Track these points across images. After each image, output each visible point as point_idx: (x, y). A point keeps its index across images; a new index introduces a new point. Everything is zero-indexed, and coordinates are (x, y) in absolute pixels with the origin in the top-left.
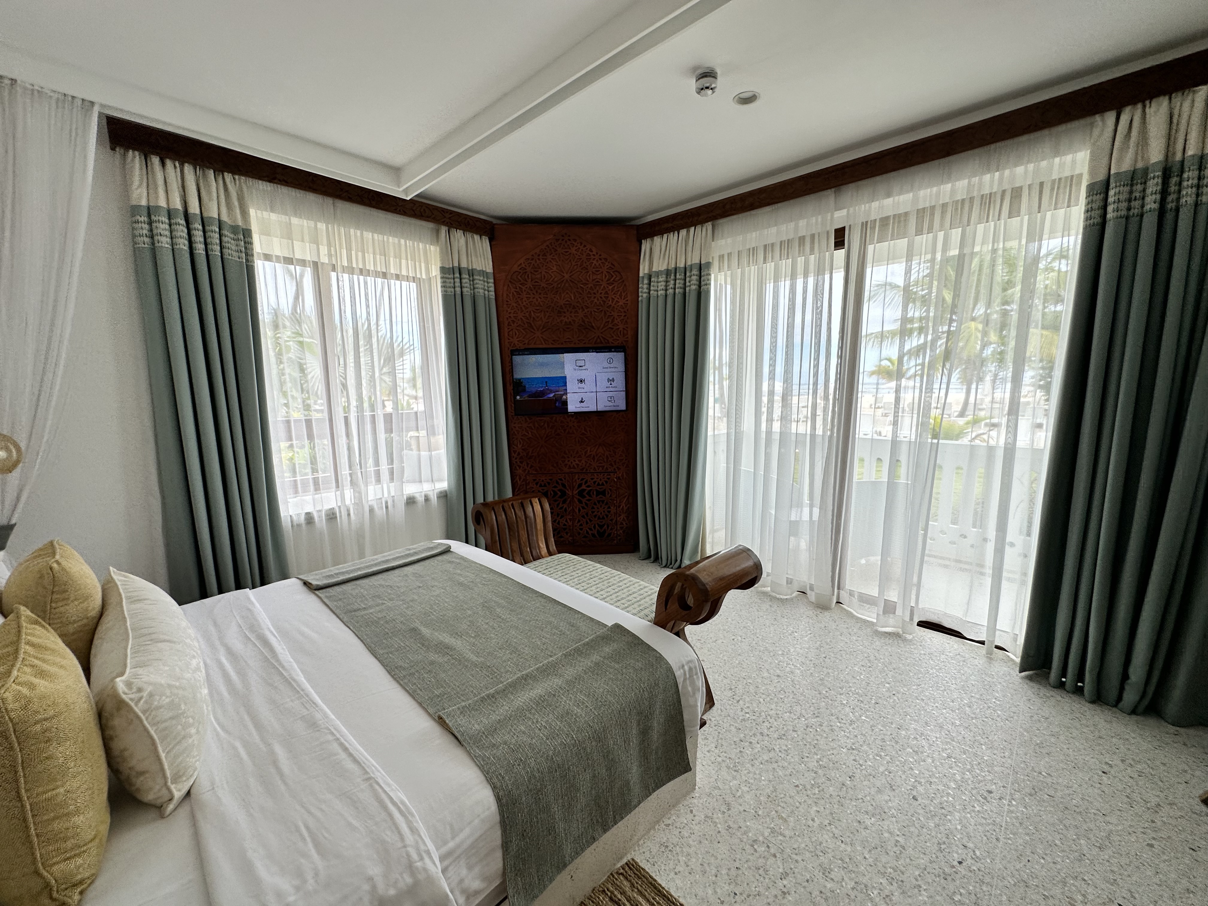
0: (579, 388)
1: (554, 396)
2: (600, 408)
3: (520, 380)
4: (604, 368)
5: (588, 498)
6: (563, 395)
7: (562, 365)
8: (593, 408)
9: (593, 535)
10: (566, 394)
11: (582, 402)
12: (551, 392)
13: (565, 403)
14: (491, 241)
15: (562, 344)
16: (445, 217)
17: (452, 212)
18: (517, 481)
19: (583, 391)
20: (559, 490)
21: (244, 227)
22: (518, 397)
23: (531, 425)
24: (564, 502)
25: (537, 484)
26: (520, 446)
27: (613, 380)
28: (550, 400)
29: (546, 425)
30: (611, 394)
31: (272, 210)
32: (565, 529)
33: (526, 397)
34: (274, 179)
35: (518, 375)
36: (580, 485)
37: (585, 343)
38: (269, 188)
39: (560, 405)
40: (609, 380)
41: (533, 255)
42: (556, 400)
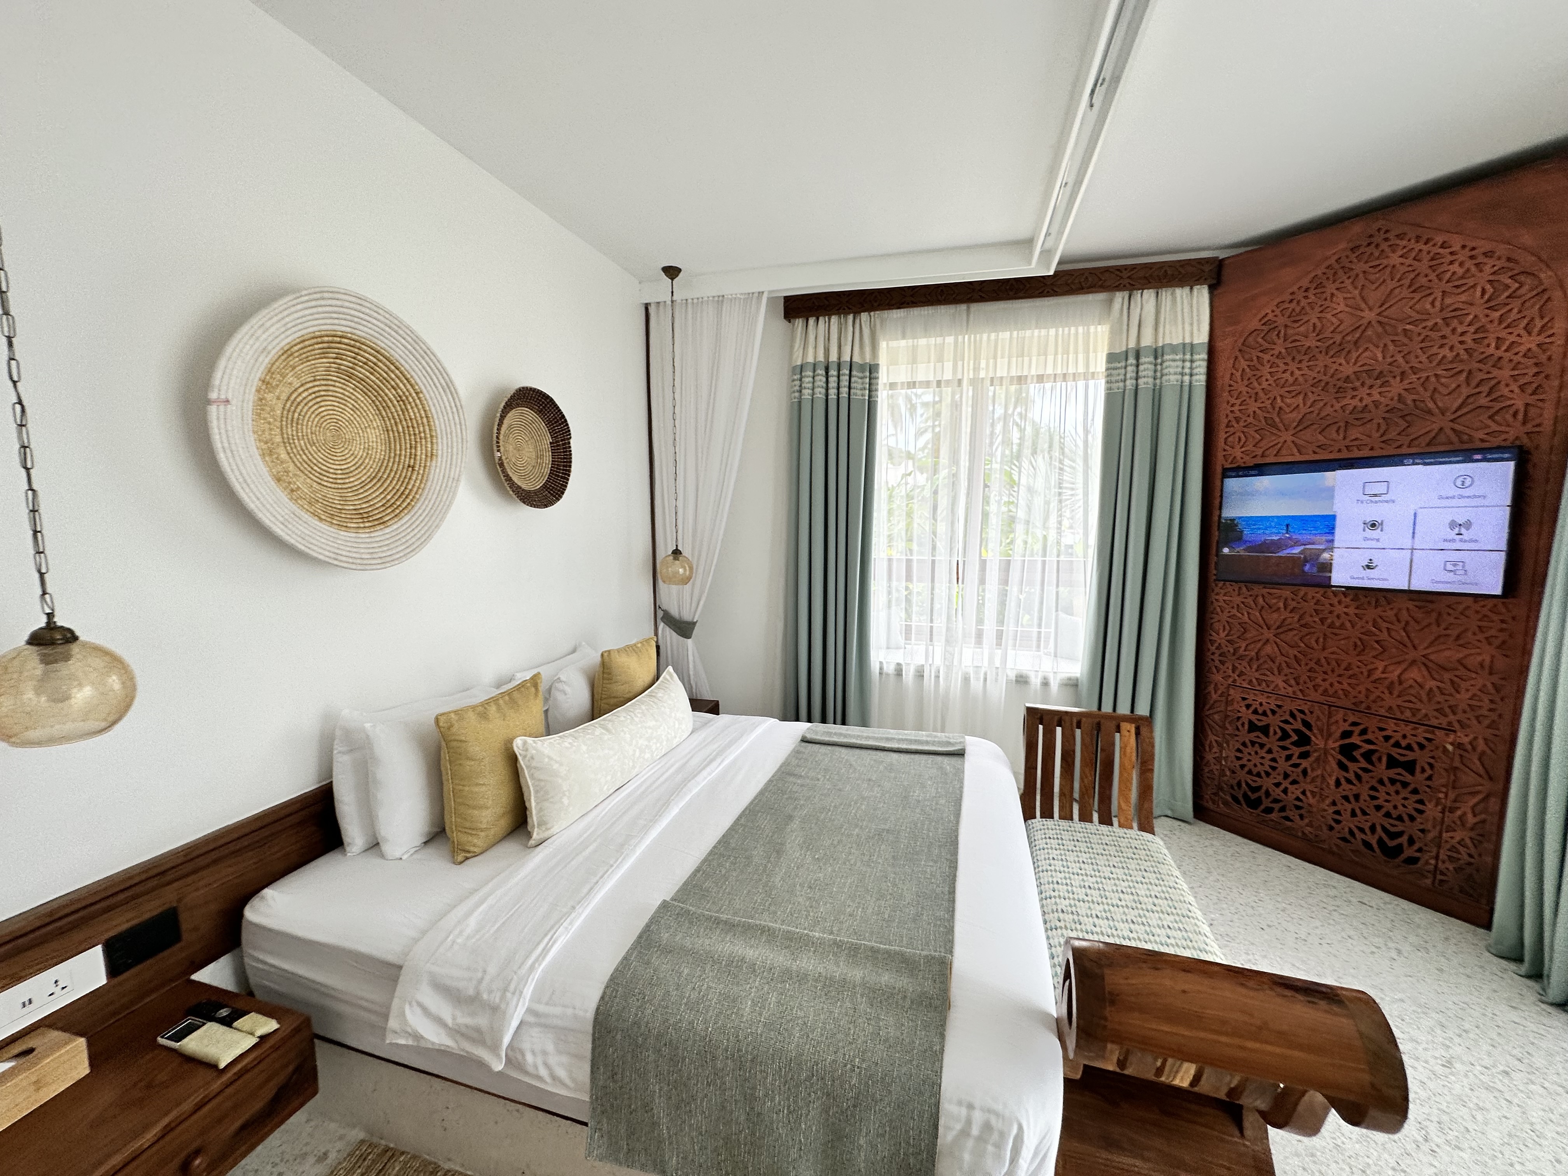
0: (1366, 539)
1: (1300, 553)
2: (1420, 584)
3: (1233, 520)
4: (1441, 498)
5: (1364, 764)
6: (1324, 550)
7: (1329, 493)
8: (1401, 584)
9: (1367, 845)
10: (1331, 549)
11: (1368, 567)
12: (1297, 543)
13: (1327, 567)
14: (1212, 289)
15: (1340, 451)
16: (1121, 278)
17: (1133, 267)
18: (1209, 693)
19: (1374, 544)
20: (1296, 731)
21: (872, 363)
22: (1226, 550)
23: (1250, 601)
24: (1304, 755)
25: (1248, 706)
26: (1223, 635)
27: (1468, 525)
28: (1292, 559)
29: (1281, 605)
30: (1456, 556)
31: (904, 337)
32: (1298, 808)
33: (1240, 550)
34: (903, 304)
35: (1230, 512)
36: (1346, 734)
37: (1400, 447)
38: (902, 314)
39: (1315, 570)
40: (1453, 525)
41: (1293, 293)
42: (1306, 561)
